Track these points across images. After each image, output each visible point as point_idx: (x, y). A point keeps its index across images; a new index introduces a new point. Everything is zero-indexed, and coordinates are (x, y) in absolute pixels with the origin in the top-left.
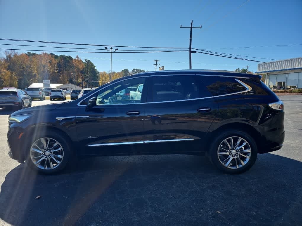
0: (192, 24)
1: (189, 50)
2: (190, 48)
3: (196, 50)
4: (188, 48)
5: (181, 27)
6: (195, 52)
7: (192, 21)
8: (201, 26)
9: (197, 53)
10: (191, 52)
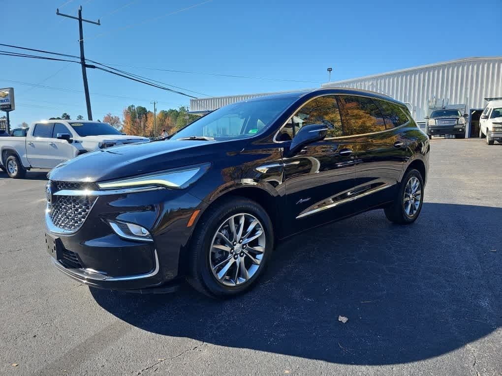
0: (80, 12)
1: (79, 60)
2: (83, 59)
3: (94, 64)
4: (78, 58)
5: (58, 14)
6: (93, 67)
7: (81, 7)
8: (99, 21)
9: (96, 69)
10: (84, 66)
